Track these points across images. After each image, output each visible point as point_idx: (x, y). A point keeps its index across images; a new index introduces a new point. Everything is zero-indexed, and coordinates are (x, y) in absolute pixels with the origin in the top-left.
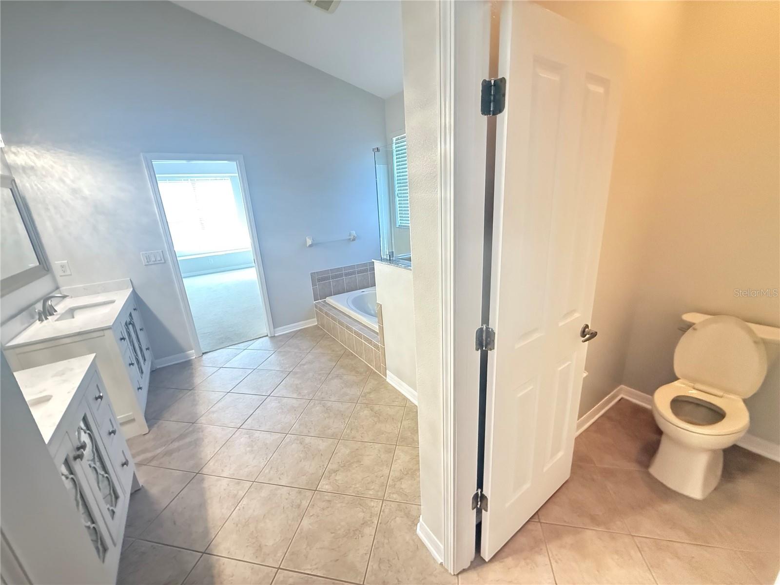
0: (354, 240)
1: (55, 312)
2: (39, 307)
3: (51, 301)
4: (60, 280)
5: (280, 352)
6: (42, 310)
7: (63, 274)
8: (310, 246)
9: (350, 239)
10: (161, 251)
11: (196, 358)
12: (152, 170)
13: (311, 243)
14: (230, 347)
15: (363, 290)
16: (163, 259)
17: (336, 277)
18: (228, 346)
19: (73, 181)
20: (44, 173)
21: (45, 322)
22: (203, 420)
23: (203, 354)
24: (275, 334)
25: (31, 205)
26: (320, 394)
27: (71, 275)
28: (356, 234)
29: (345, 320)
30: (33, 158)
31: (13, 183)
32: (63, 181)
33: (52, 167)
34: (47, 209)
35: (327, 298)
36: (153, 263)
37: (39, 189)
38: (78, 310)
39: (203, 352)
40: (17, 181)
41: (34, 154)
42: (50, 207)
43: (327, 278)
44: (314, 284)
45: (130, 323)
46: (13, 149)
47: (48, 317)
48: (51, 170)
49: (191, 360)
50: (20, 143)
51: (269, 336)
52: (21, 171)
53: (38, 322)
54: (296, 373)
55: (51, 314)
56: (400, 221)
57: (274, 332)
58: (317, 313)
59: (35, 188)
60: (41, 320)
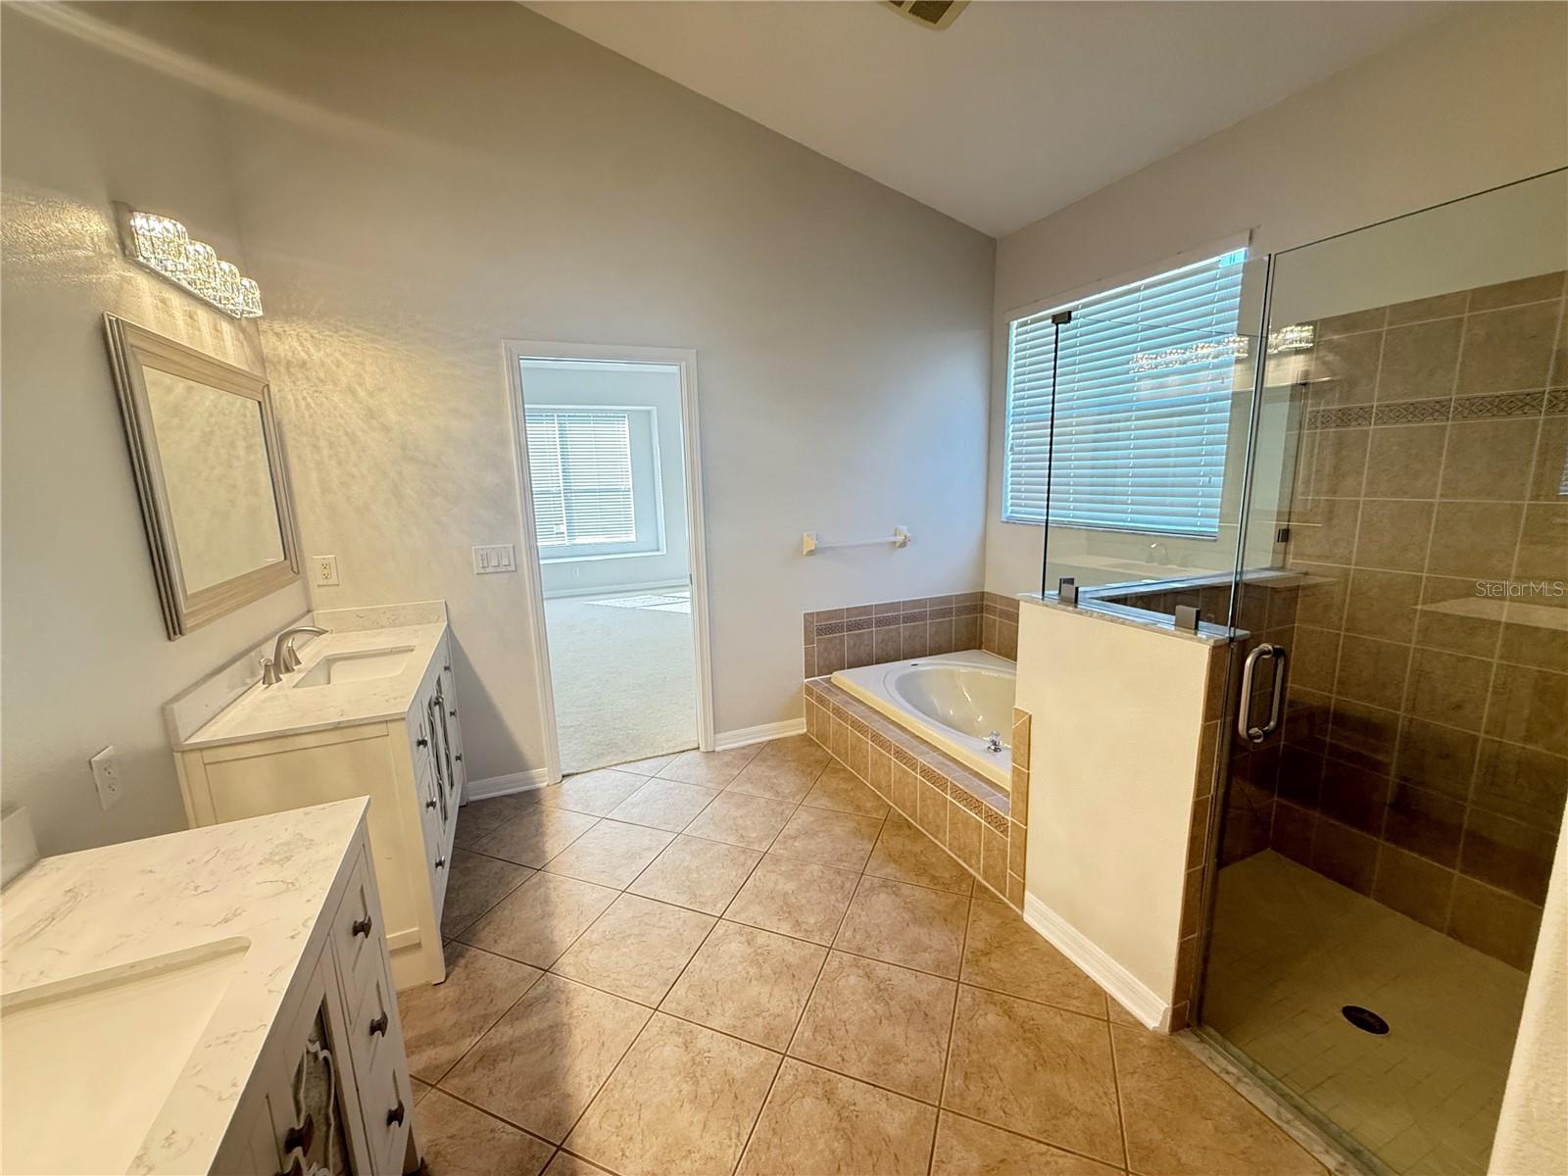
0: (903, 545)
1: (297, 664)
2: (269, 651)
3: (293, 639)
4: (316, 593)
5: (732, 795)
6: (273, 658)
7: (325, 582)
8: (811, 553)
9: (895, 543)
10: (511, 545)
11: (548, 785)
12: (517, 376)
13: (813, 548)
14: (618, 768)
15: (913, 661)
16: (512, 563)
17: (858, 625)
18: (616, 765)
19: (371, 394)
20: (322, 375)
21: (275, 686)
22: (567, 966)
23: (564, 776)
24: (715, 746)
25: (290, 436)
26: (848, 934)
27: (338, 585)
28: (909, 531)
29: (892, 736)
30: (309, 345)
31: (266, 389)
32: (354, 393)
33: (338, 364)
34: (316, 448)
35: (834, 673)
36: (493, 570)
37: (308, 406)
38: (340, 663)
39: (565, 773)
40: (274, 389)
41: (312, 336)
42: (322, 443)
43: (837, 628)
44: (808, 640)
45: (437, 703)
46: (277, 327)
47: (281, 676)
48: (334, 368)
49: (538, 789)
50: (289, 315)
51: (702, 749)
52: (282, 370)
53: (261, 686)
54: (777, 860)
55: (288, 670)
56: (1010, 508)
57: (714, 741)
58: (810, 707)
59: (303, 404)
60: (266, 680)
